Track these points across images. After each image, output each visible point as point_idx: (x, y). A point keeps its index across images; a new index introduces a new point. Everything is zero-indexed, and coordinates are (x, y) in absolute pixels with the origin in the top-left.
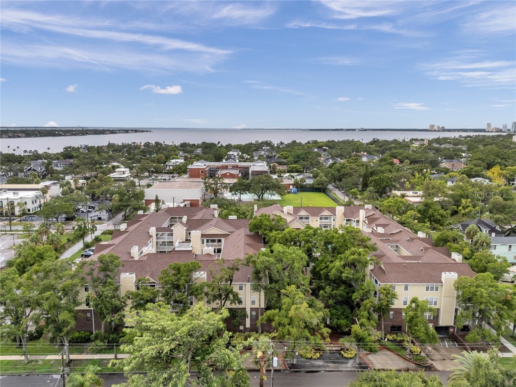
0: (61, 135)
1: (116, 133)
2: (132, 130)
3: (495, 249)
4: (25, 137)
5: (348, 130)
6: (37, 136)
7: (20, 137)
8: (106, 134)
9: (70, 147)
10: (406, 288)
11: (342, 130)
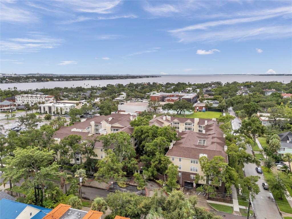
0: (116, 79)
1: (142, 78)
2: (151, 76)
3: (284, 150)
4: (99, 80)
5: (288, 75)
6: (105, 79)
7: (97, 80)
8: (137, 78)
9: (109, 85)
10: (180, 160)
11: (283, 75)
